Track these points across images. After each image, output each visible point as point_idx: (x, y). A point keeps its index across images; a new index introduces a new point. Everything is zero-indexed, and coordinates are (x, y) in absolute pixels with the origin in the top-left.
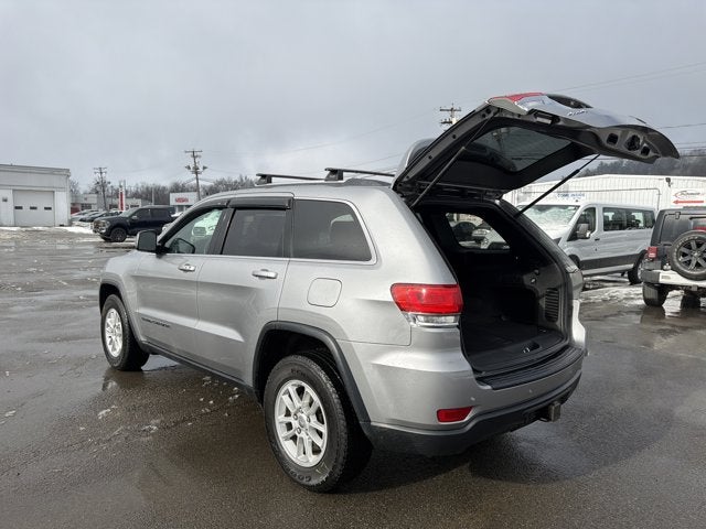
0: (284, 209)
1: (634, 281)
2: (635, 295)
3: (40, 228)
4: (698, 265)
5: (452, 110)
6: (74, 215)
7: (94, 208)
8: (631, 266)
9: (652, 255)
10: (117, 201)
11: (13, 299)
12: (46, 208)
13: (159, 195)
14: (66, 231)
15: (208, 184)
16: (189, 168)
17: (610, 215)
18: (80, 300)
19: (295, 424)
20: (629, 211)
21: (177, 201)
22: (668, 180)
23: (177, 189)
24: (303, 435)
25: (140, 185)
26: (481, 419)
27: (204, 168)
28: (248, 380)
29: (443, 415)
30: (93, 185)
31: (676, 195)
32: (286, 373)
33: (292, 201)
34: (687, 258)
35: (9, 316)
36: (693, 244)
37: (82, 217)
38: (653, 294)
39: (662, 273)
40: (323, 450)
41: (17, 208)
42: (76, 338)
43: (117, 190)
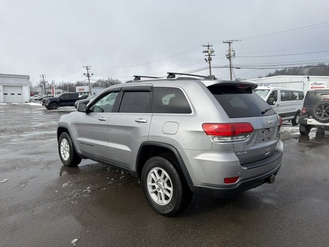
0: (148, 91)
1: (294, 124)
2: (296, 130)
3: (16, 104)
4: (325, 116)
5: (208, 46)
6: (32, 97)
7: (40, 94)
8: (293, 117)
9: (304, 112)
10: (51, 91)
11: (11, 136)
12: (18, 94)
13: (71, 87)
14: (29, 105)
15: (93, 82)
16: (85, 74)
17: (283, 94)
18: (42, 136)
19: (157, 186)
20: (292, 92)
21: (79, 90)
22: (308, 78)
23: (79, 84)
24: (161, 191)
25: (61, 83)
26: (243, 182)
27: (92, 74)
28: (133, 168)
29: (226, 180)
30: (39, 83)
31: (312, 85)
32: (153, 164)
33: (152, 87)
34: (320, 113)
35: (11, 143)
36: (323, 106)
37: (35, 98)
38: (304, 129)
39: (309, 120)
40: (170, 199)
41: (5, 94)
42: (44, 153)
43: (51, 85)
